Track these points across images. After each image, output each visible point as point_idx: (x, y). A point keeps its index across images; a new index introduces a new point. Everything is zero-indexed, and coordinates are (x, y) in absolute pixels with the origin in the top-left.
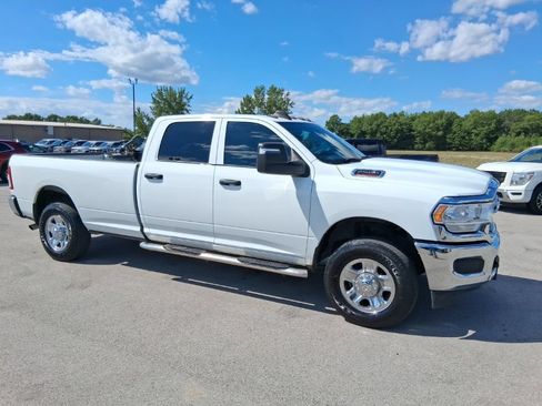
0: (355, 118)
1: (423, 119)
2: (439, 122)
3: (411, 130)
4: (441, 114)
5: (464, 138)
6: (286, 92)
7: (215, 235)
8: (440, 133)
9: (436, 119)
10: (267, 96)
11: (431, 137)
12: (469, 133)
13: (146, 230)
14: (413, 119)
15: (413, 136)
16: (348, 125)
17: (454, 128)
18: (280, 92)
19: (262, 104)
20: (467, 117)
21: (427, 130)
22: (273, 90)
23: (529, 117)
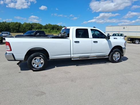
1: (12, 24)
2: (17, 25)
3: (9, 27)
4: (17, 23)
5: (24, 29)
7: (91, 53)
8: (17, 28)
9: (15, 24)
11: (15, 29)
12: (25, 28)
13: (72, 55)
14: (9, 24)
15: (10, 29)
17: (21, 27)
20: (23, 24)
21: (14, 27)
23: (38, 25)
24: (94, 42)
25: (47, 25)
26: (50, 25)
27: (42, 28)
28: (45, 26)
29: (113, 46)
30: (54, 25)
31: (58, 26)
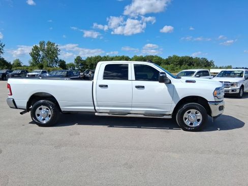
0: (88, 58)
1: (116, 59)
6: (56, 45)
7: (131, 107)
10: (46, 46)
13: (96, 108)
16: (85, 61)
18: (53, 44)
19: (44, 50)
22: (49, 43)
23: (154, 58)
24: (138, 87)
25: (170, 58)
26: (175, 57)
27: (161, 63)
28: (167, 59)
29: (181, 97)
30: (182, 57)
31: (191, 58)
